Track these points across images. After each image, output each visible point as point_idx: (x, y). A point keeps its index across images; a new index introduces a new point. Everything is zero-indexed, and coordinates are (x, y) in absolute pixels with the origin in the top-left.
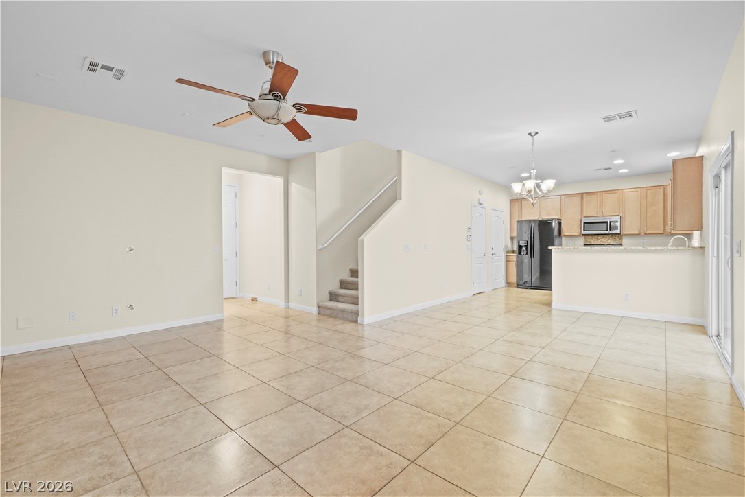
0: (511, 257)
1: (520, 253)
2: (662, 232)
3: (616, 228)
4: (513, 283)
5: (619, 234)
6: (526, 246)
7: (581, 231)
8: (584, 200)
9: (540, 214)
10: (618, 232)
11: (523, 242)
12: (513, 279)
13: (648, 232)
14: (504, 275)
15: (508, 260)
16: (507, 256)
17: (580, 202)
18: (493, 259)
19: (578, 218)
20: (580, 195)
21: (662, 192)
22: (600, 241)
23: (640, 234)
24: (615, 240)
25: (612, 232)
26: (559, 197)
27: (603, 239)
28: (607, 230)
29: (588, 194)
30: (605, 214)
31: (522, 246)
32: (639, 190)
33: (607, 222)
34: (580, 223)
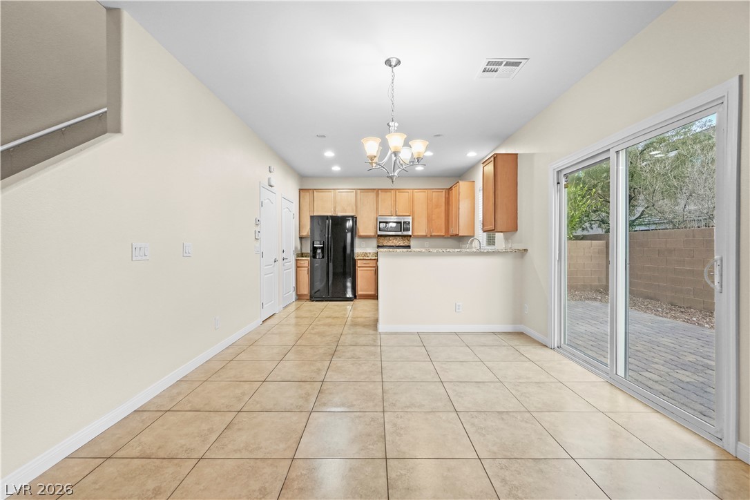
0: (302, 262)
1: (314, 256)
2: (443, 234)
3: (408, 230)
4: (305, 295)
5: (410, 236)
6: (322, 248)
7: (376, 231)
8: (380, 196)
9: (335, 211)
10: (410, 233)
11: (318, 243)
12: (305, 290)
13: (433, 234)
14: (294, 285)
15: (298, 265)
16: (297, 260)
17: (375, 199)
18: (284, 265)
19: (373, 216)
20: (375, 191)
21: (443, 195)
22: (391, 242)
23: (427, 236)
24: (404, 241)
25: (406, 233)
26: (355, 191)
27: (394, 241)
28: (401, 231)
29: (383, 191)
30: (398, 214)
31: (317, 248)
32: (426, 191)
33: (401, 223)
34: (374, 221)
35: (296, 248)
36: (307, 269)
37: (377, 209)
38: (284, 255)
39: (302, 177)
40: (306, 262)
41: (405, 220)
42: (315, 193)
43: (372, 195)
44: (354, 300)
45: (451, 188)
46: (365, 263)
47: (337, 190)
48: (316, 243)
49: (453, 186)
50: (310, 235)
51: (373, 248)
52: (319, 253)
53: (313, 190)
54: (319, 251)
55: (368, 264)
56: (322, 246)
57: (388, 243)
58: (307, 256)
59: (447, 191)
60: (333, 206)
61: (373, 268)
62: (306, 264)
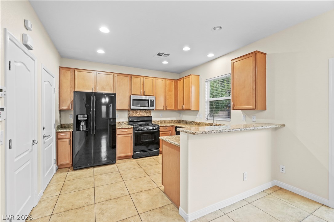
0: (63, 134)
1: (77, 128)
3: (153, 105)
4: (66, 165)
6: (87, 122)
7: (130, 106)
8: (132, 80)
9: (95, 89)
10: (154, 108)
11: (83, 116)
12: (67, 160)
14: (55, 157)
15: (59, 137)
16: (57, 133)
17: (129, 82)
18: (44, 143)
19: (128, 95)
20: (129, 76)
21: (174, 84)
22: (138, 114)
23: (163, 110)
24: (147, 113)
25: (151, 108)
26: (113, 74)
27: (141, 113)
28: (148, 106)
29: (135, 76)
30: (146, 94)
31: (80, 121)
32: (164, 80)
33: (148, 100)
34: (129, 99)
35: (56, 121)
36: (68, 140)
37: (131, 89)
38: (45, 132)
39: (62, 56)
40: (67, 133)
41: (151, 99)
42: (76, 72)
43: (127, 79)
44: (116, 163)
45: (179, 79)
46: (123, 132)
47: (97, 72)
48: (80, 116)
49: (183, 78)
50: (72, 108)
51: (125, 118)
52: (83, 125)
53: (74, 69)
54: (83, 123)
55: (126, 131)
56: (87, 119)
57: (136, 114)
58: (68, 127)
59: (175, 81)
60: (93, 85)
61: (130, 135)
62: (68, 135)
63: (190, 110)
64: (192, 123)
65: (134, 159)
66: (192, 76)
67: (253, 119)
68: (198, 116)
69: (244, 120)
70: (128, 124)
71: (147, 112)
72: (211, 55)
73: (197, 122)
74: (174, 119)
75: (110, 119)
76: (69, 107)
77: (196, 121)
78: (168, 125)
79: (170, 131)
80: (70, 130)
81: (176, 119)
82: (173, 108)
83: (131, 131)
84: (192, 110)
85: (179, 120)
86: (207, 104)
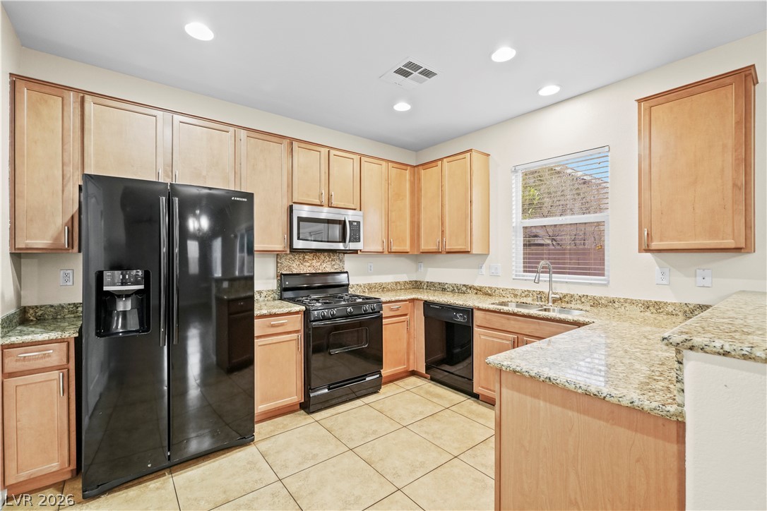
7: (290, 240)
8: (296, 155)
10: (360, 245)
13: (394, 249)
15: (12, 366)
17: (285, 160)
19: (281, 204)
20: (286, 142)
21: (408, 177)
22: (308, 264)
23: (383, 252)
24: (333, 263)
25: (352, 246)
26: (232, 129)
27: (314, 261)
28: (343, 240)
29: (303, 145)
30: (334, 203)
31: (114, 296)
32: (384, 163)
33: (343, 223)
34: (285, 218)
37: (290, 186)
40: (50, 348)
41: (352, 219)
42: (91, 107)
43: (280, 150)
44: (253, 440)
45: (425, 165)
46: (273, 326)
47: (176, 116)
48: (113, 277)
49: (441, 159)
50: (71, 244)
51: (268, 279)
52: (124, 313)
53: (82, 95)
54: (124, 305)
55: (282, 325)
56: (142, 287)
57: (302, 267)
58: (55, 319)
59: (413, 169)
60: (160, 160)
61: (294, 336)
62: (57, 355)
63: (468, 252)
64: (464, 289)
65: (309, 413)
66: (474, 154)
67: (699, 279)
68: (484, 270)
69: (664, 282)
70: (277, 296)
71: (333, 260)
72: (550, 90)
73: (481, 287)
74: (404, 278)
75: (219, 281)
76: (57, 239)
77: (476, 284)
78: (401, 298)
79: (406, 315)
80: (66, 335)
81: (407, 280)
82: (407, 248)
83: (297, 323)
84: (474, 251)
85: (416, 282)
86: (516, 236)
